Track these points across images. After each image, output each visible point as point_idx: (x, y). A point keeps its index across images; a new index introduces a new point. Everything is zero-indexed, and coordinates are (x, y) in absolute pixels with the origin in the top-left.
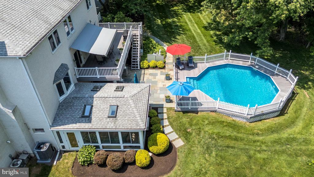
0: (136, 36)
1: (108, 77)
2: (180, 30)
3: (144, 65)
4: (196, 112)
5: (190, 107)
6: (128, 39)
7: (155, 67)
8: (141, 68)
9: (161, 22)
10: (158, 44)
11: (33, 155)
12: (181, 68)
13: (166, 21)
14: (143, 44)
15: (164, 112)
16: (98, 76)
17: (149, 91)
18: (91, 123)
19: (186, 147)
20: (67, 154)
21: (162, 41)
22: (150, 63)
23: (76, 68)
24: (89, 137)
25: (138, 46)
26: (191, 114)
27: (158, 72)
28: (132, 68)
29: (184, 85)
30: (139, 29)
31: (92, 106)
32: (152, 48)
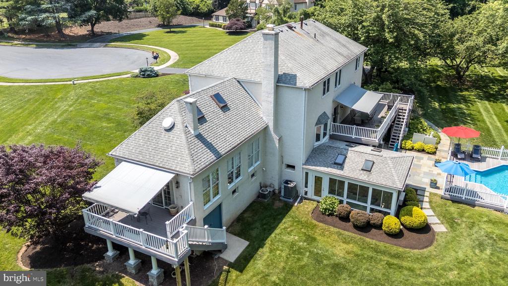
0: (403, 110)
1: (364, 139)
2: (467, 119)
3: (407, 145)
4: (473, 205)
5: (464, 197)
6: (393, 110)
7: (422, 151)
8: (401, 148)
9: (440, 105)
10: (430, 128)
11: (277, 192)
12: (459, 157)
13: (448, 105)
14: (410, 123)
15: (425, 195)
16: (354, 137)
17: (409, 171)
18: (343, 170)
19: (449, 235)
20: (307, 201)
21: (436, 126)
22: (416, 144)
23: (332, 123)
24: (336, 186)
25: (403, 122)
26: (464, 205)
27: (426, 156)
28: (389, 146)
29: (460, 165)
30: (409, 104)
31: (346, 157)
32: (421, 130)
